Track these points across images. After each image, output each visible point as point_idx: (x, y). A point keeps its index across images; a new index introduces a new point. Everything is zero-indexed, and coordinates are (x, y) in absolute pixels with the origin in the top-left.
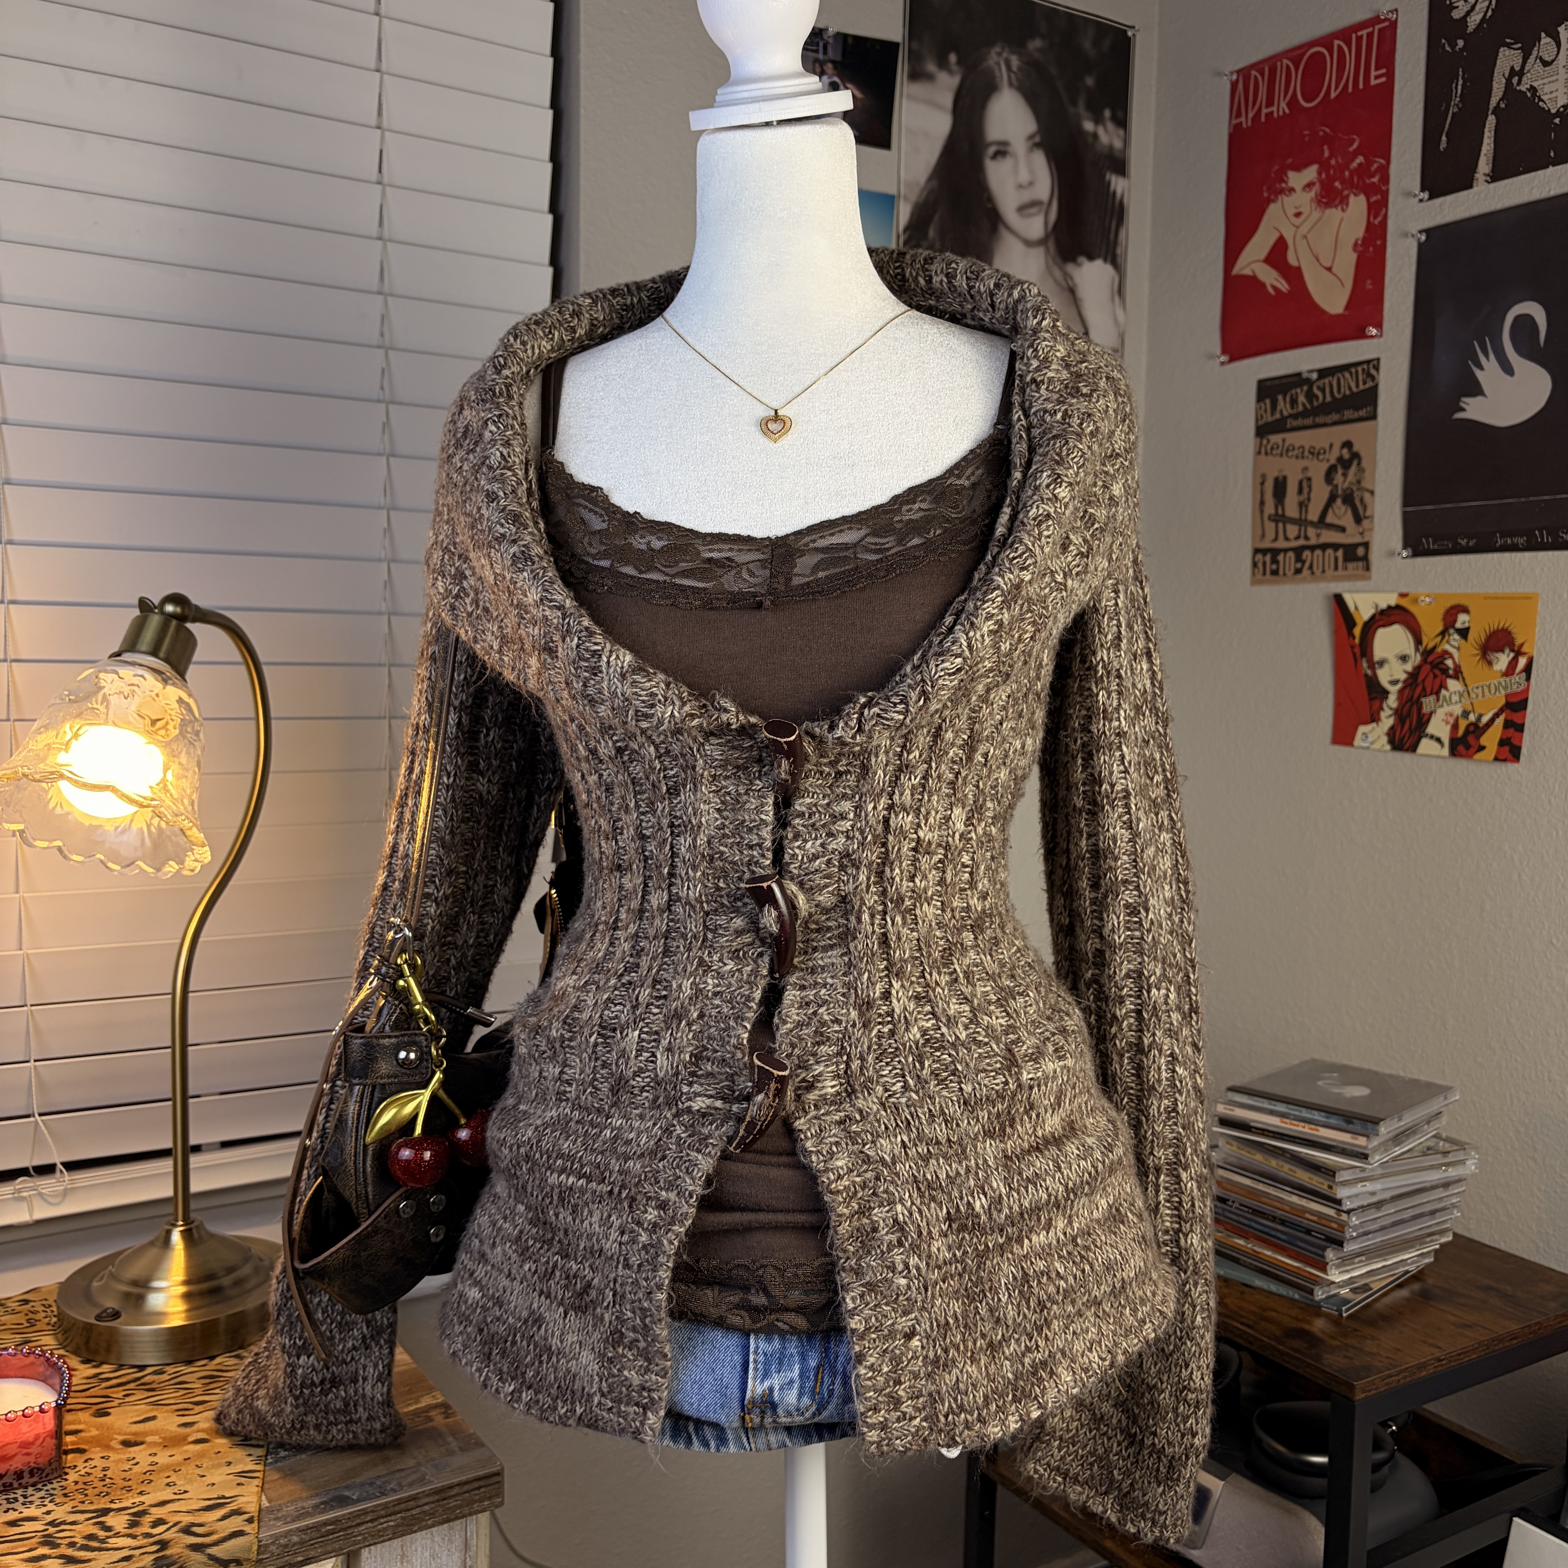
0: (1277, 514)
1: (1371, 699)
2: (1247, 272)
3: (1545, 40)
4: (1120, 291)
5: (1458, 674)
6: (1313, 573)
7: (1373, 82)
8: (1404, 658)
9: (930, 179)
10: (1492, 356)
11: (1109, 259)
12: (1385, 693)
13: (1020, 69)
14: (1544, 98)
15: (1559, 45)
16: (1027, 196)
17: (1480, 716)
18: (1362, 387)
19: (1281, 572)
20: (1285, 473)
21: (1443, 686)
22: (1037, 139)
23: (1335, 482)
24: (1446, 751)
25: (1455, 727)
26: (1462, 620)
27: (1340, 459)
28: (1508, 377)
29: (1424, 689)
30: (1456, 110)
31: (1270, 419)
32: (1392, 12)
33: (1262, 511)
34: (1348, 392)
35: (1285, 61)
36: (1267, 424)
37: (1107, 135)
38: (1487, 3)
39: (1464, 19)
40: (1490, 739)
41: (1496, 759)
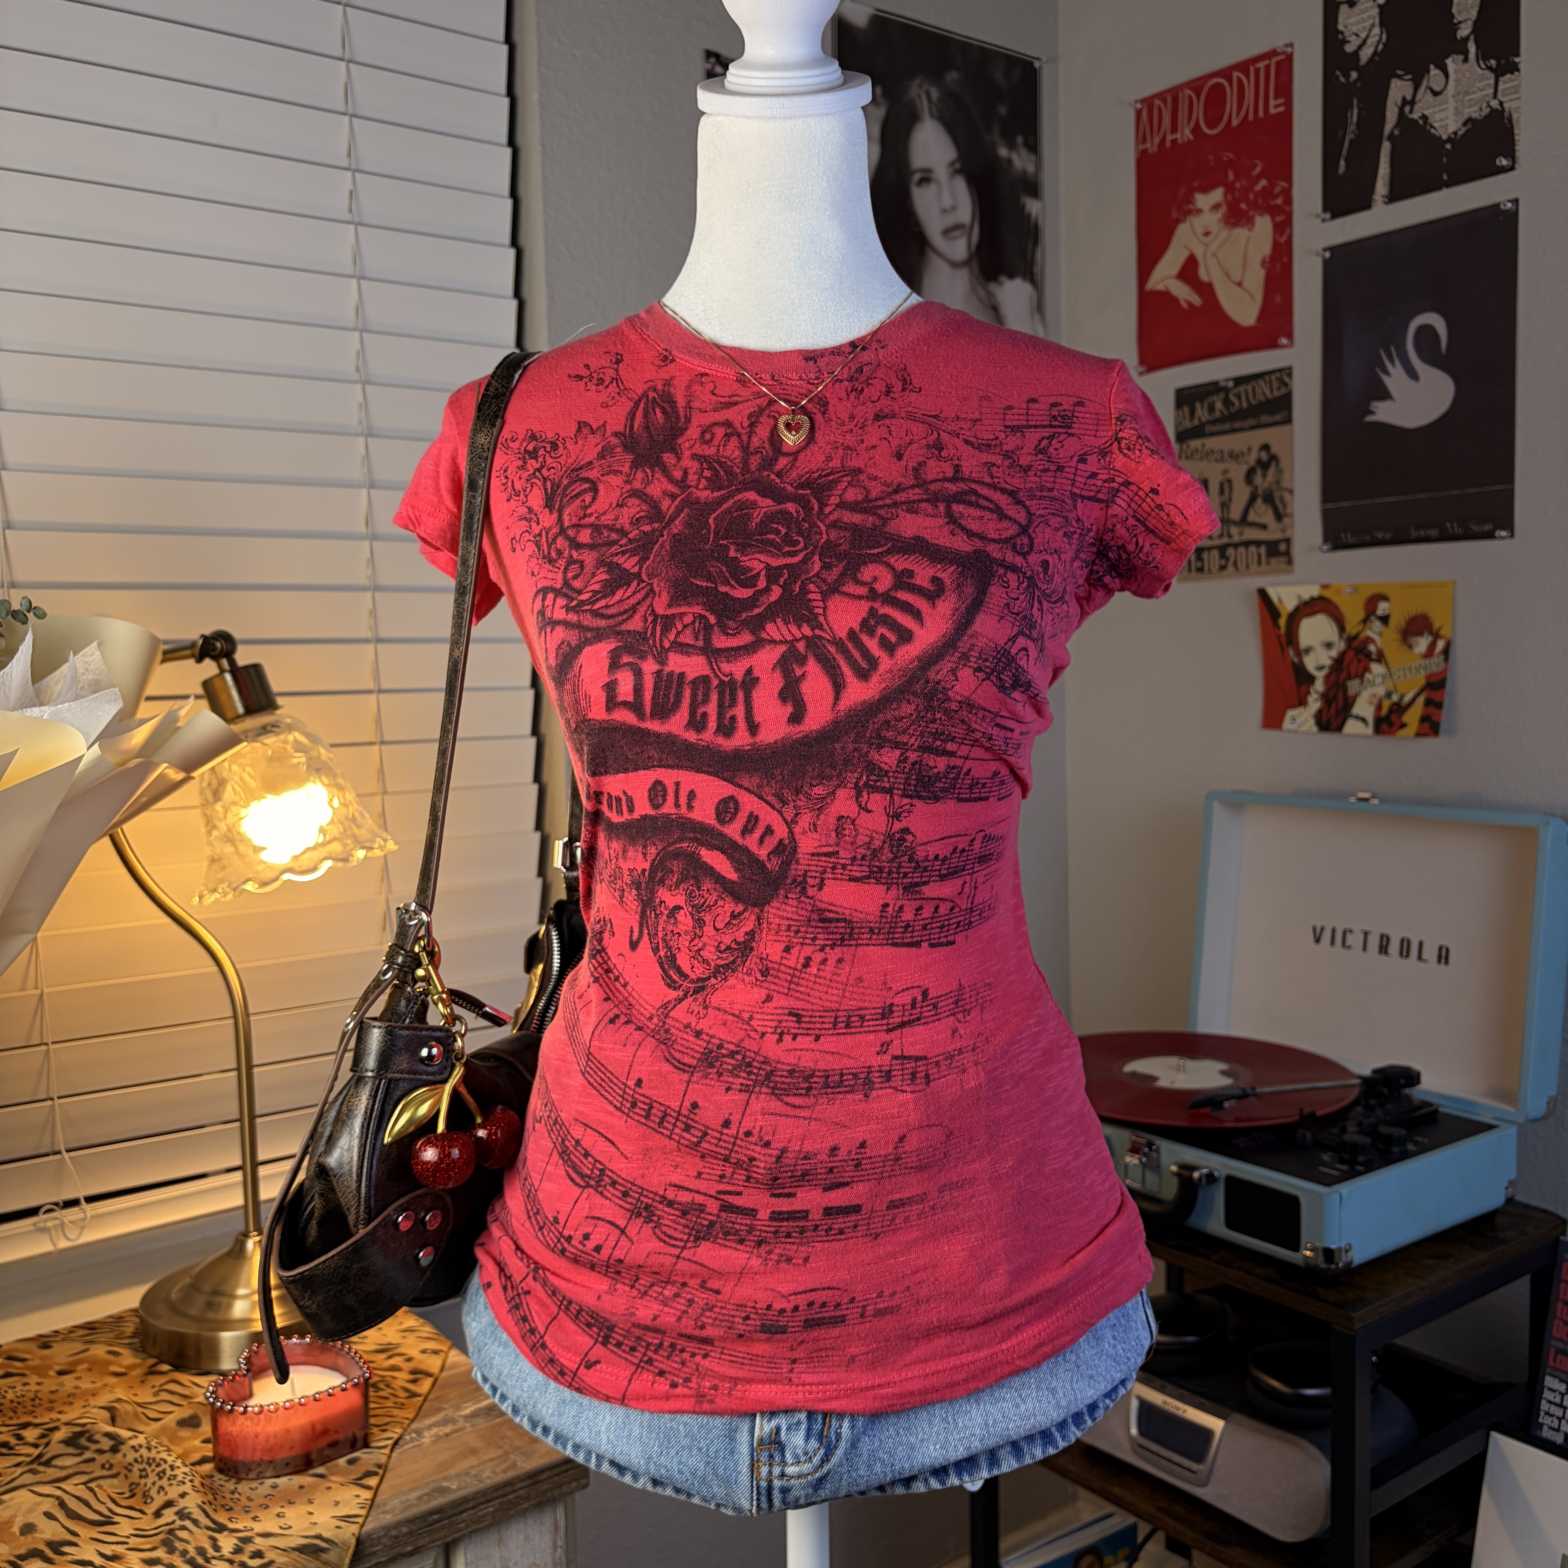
1: (1299, 684)
2: (1160, 287)
3: (1434, 71)
5: (1380, 658)
6: (1237, 569)
7: (1273, 111)
8: (1329, 645)
10: (1397, 363)
11: (1028, 277)
12: (1311, 679)
13: (939, 100)
14: (1436, 125)
15: (1447, 76)
16: (950, 220)
17: (1402, 697)
18: (1276, 393)
19: (1206, 568)
20: (1206, 476)
21: (1367, 669)
22: (958, 166)
23: (1255, 483)
24: (1371, 730)
25: (1379, 707)
26: (1383, 608)
27: (1259, 461)
28: (1414, 383)
29: (1349, 673)
30: (1353, 136)
31: (1189, 425)
32: (1287, 46)
34: (1263, 399)
35: (1188, 92)
36: (1186, 430)
37: (1021, 161)
38: (1377, 38)
39: (1356, 53)
40: (1412, 717)
41: (1419, 734)
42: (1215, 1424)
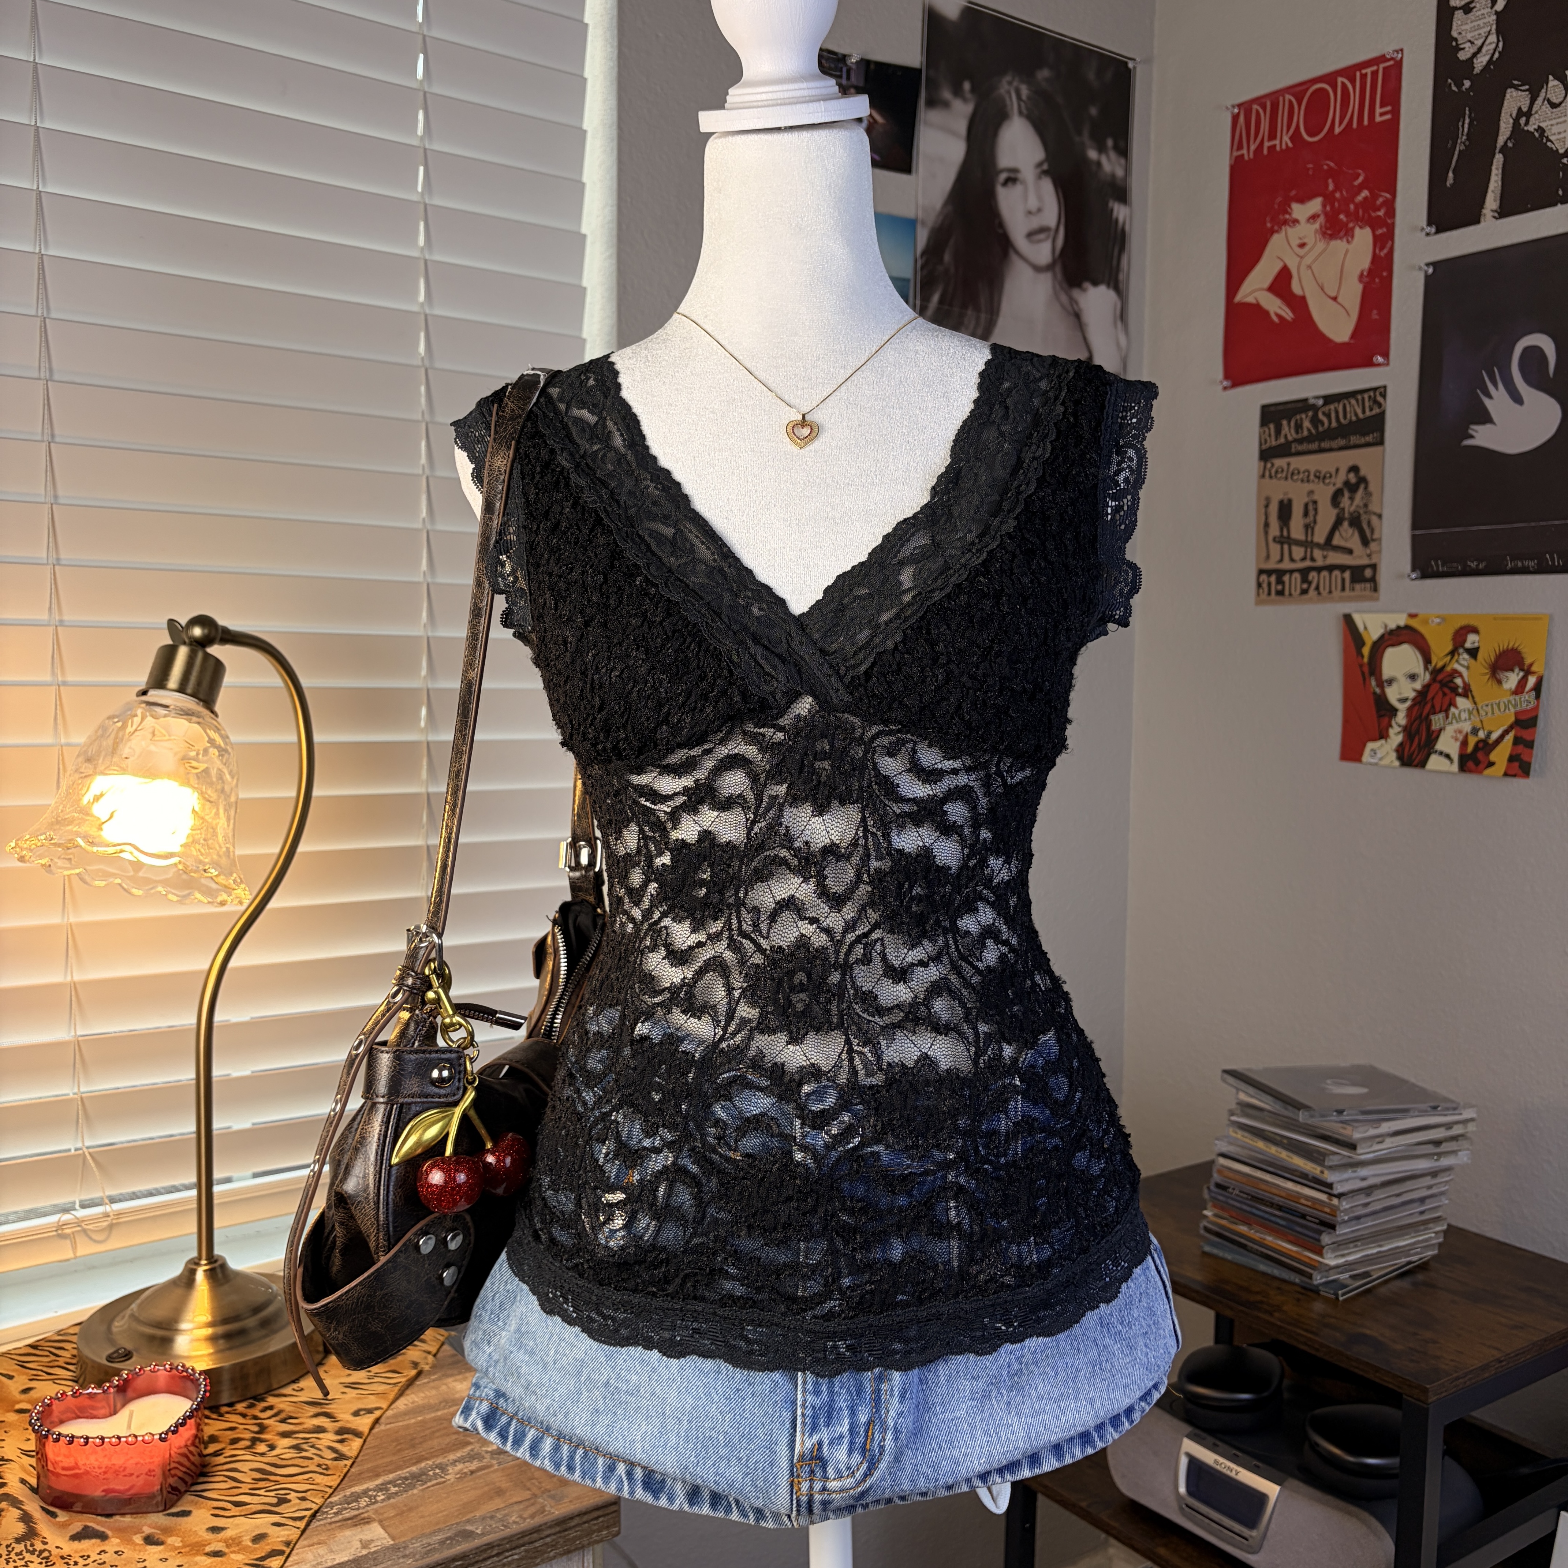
0: (1282, 536)
1: (1380, 716)
2: (1250, 300)
3: (1553, 82)
4: (1122, 316)
5: (1467, 692)
6: (1319, 594)
7: (1378, 119)
8: (1413, 677)
9: (946, 204)
10: (1501, 386)
11: (1112, 284)
12: (1394, 711)
13: (1029, 98)
14: (1551, 138)
15: (1566, 88)
16: (1035, 223)
17: (1490, 733)
18: (1368, 413)
19: (1287, 592)
20: (1290, 496)
21: (1452, 704)
22: (1045, 167)
23: (1342, 505)
24: (1455, 767)
25: (1464, 743)
26: (1472, 640)
27: (1347, 483)
28: (1517, 406)
29: (1433, 706)
30: (1463, 147)
31: (1274, 443)
32: (1397, 52)
33: (1266, 533)
34: (1354, 418)
35: (1288, 97)
36: (1270, 448)
37: (1110, 164)
38: (1494, 46)
39: (1470, 61)
40: (1501, 755)
41: (1506, 774)
42: (1271, 1489)
